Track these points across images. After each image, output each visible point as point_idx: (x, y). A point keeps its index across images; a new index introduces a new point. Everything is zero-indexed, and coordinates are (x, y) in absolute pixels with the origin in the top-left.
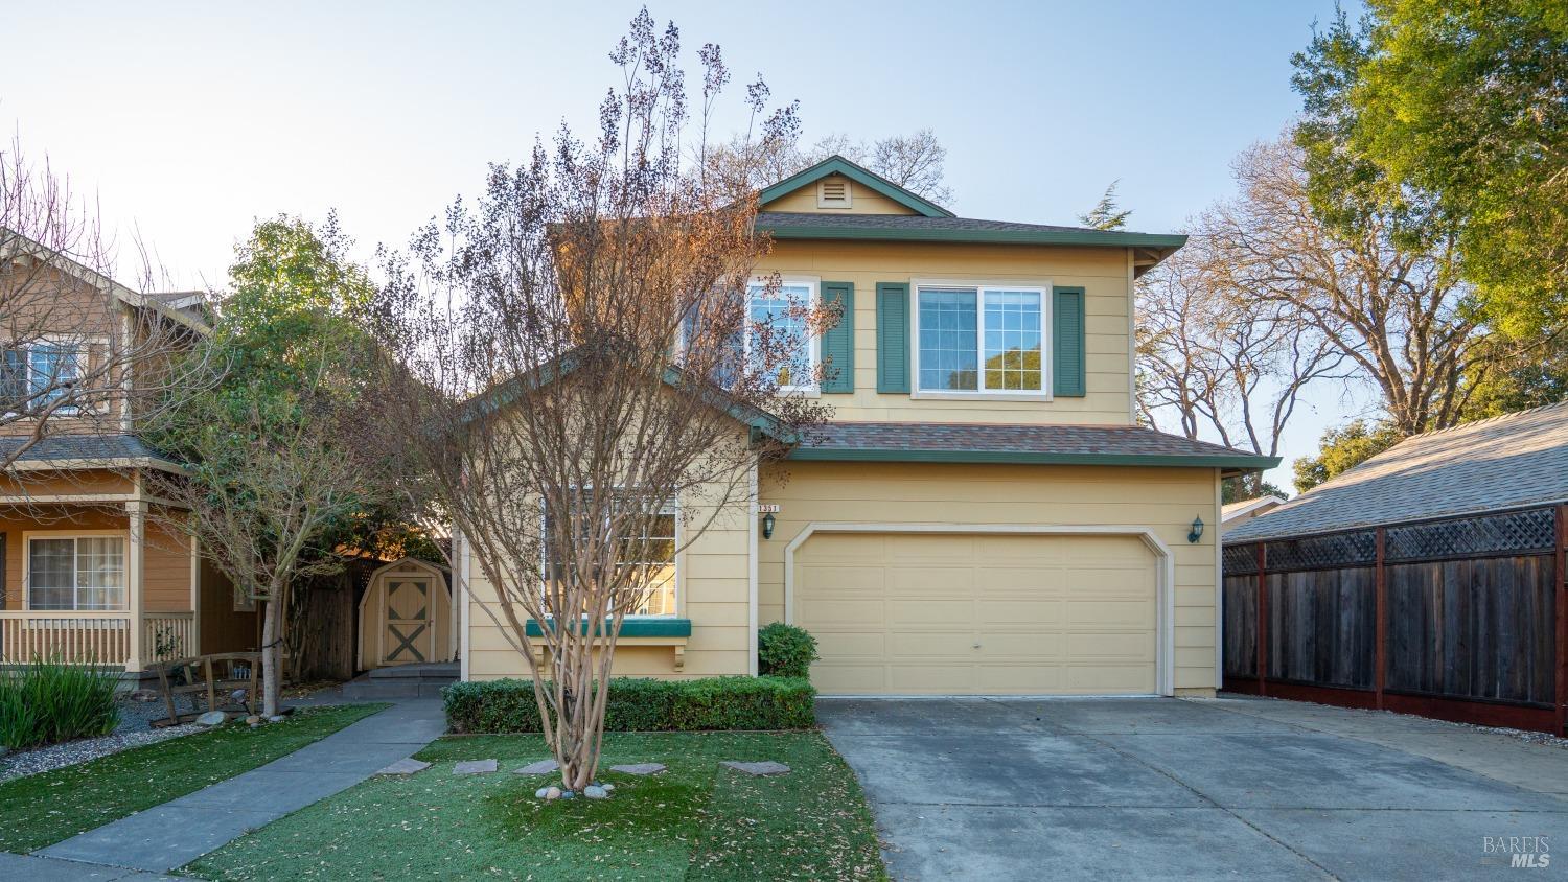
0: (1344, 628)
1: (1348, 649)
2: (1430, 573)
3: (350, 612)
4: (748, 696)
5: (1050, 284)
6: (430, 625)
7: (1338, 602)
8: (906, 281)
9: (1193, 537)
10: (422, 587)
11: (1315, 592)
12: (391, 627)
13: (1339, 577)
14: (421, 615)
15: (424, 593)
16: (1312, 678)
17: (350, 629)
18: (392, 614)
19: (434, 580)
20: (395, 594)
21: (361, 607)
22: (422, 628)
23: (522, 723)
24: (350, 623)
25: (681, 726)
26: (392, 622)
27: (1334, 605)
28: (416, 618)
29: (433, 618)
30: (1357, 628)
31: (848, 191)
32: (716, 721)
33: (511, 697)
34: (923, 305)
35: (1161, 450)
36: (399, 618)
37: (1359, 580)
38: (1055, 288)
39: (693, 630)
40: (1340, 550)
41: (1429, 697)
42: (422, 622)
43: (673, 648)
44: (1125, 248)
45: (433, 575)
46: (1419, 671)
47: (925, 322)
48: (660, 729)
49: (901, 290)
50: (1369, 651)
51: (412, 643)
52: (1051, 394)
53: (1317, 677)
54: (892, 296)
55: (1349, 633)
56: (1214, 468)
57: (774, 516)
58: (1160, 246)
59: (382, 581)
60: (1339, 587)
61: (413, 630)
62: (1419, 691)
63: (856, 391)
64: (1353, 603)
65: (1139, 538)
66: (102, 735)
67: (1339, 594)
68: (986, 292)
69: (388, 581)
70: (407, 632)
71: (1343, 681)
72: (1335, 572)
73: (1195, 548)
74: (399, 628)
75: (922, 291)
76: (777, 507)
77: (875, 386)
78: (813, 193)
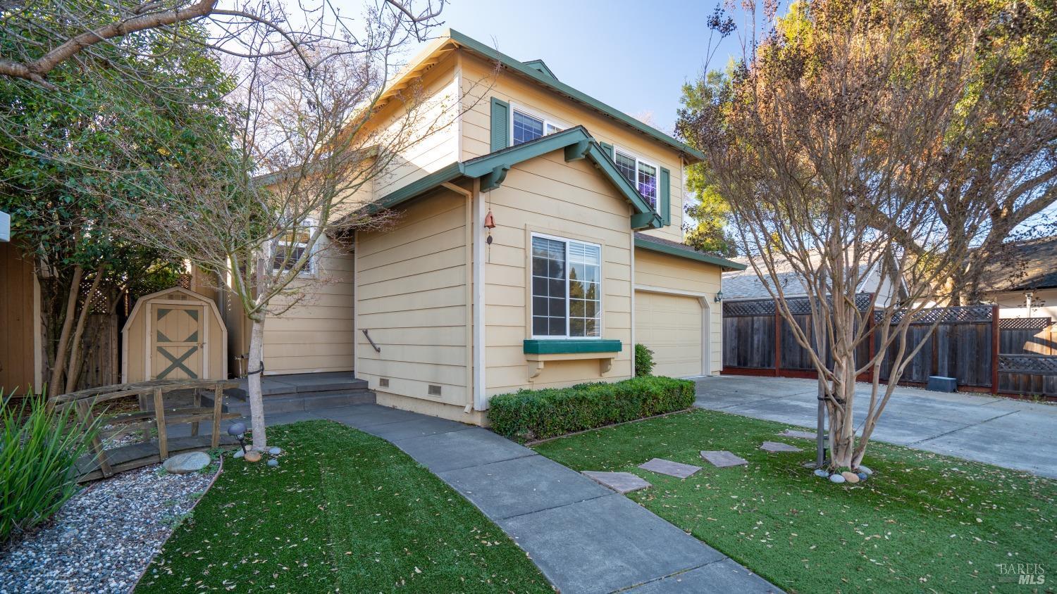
0: (756, 342)
1: (758, 351)
2: (804, 319)
3: (115, 337)
6: (202, 347)
7: (752, 330)
9: (717, 300)
10: (194, 314)
11: (738, 326)
12: (160, 349)
13: (753, 321)
14: (194, 338)
15: (196, 319)
16: (736, 364)
17: (115, 351)
18: (161, 337)
19: (206, 309)
20: (163, 319)
21: (125, 331)
22: (195, 349)
24: (115, 345)
26: (162, 344)
27: (750, 331)
28: (187, 341)
29: (206, 340)
30: (763, 342)
36: (168, 340)
37: (764, 322)
40: (753, 308)
41: (805, 370)
42: (194, 344)
45: (204, 304)
46: (798, 359)
50: (770, 352)
51: (183, 363)
53: (739, 363)
55: (758, 344)
59: (149, 306)
60: (753, 324)
61: (185, 351)
62: (798, 368)
64: (761, 332)
65: (698, 299)
67: (752, 328)
69: (156, 307)
70: (177, 354)
71: (755, 365)
72: (750, 318)
73: (716, 305)
74: (168, 350)
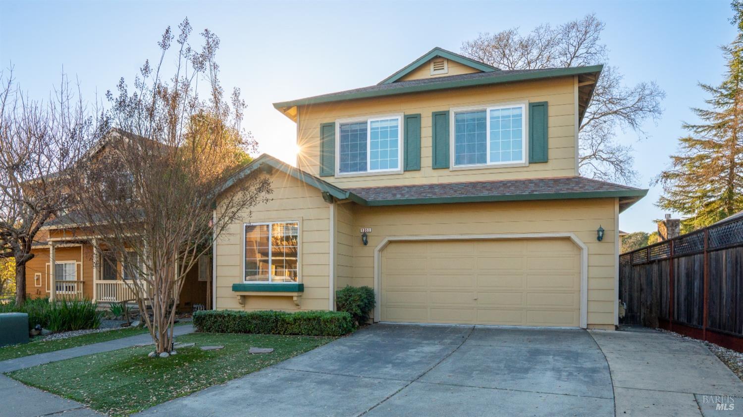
0: (695, 291)
1: (697, 303)
2: (722, 256)
4: (310, 319)
5: (527, 102)
7: (694, 275)
8: (448, 110)
9: (600, 239)
11: (687, 269)
13: (694, 260)
16: (686, 321)
23: (219, 328)
25: (282, 333)
27: (693, 277)
30: (699, 291)
31: (446, 65)
32: (296, 331)
33: (215, 317)
34: (457, 121)
35: (589, 189)
37: (700, 261)
38: (530, 104)
39: (305, 289)
40: (695, 243)
43: (292, 297)
44: (573, 76)
46: (718, 317)
47: (458, 129)
48: (273, 334)
49: (445, 115)
52: (528, 162)
54: (440, 118)
55: (697, 294)
56: (614, 198)
57: (368, 234)
58: (594, 72)
60: (694, 266)
62: (718, 329)
63: (422, 169)
64: (698, 275)
65: (568, 239)
66: (93, 329)
67: (694, 270)
68: (491, 111)
71: (695, 323)
72: (693, 257)
73: (601, 244)
75: (456, 114)
76: (370, 229)
77: (431, 165)
78: (427, 68)
